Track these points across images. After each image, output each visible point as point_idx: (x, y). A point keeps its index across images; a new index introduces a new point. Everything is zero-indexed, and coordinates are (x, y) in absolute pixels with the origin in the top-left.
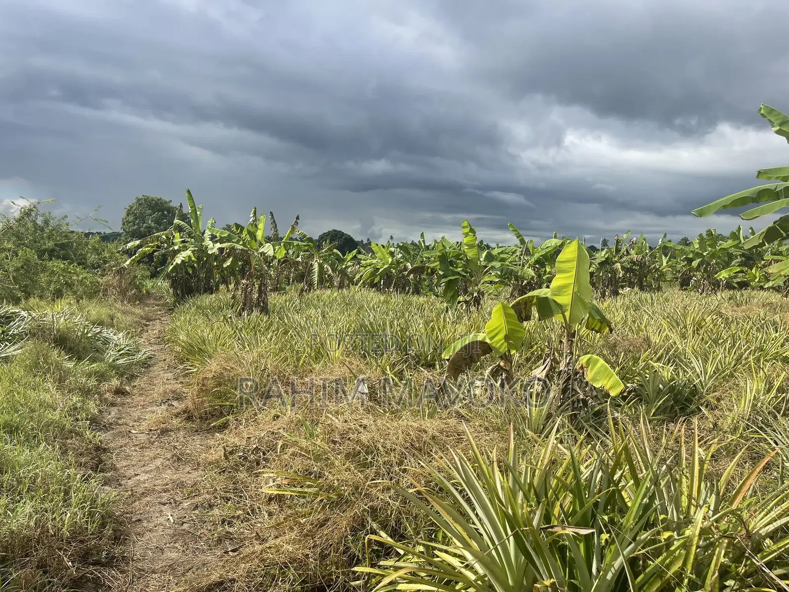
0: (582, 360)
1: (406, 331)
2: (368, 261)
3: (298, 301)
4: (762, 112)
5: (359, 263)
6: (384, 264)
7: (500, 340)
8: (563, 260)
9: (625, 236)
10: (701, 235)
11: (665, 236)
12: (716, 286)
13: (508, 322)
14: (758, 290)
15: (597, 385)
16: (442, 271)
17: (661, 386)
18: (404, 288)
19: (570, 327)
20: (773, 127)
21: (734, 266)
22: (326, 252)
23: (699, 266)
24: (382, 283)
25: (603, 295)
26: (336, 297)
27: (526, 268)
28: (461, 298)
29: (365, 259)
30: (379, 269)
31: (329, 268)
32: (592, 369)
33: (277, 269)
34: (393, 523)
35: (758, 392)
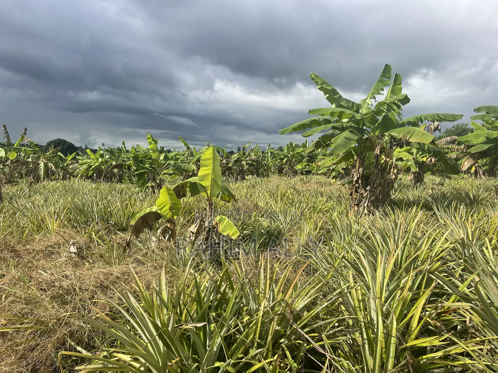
0: (217, 219)
1: (108, 208)
2: (85, 161)
3: (28, 190)
4: (312, 76)
5: (77, 162)
6: (95, 163)
7: (166, 211)
8: (205, 159)
9: (247, 145)
10: (287, 145)
11: (269, 145)
12: (295, 173)
13: (171, 199)
14: (315, 175)
15: (225, 234)
16: (135, 167)
17: (262, 231)
18: (111, 179)
19: (211, 200)
20: (318, 86)
21: (304, 162)
22: (50, 154)
23: (286, 162)
24: (95, 176)
25: (237, 179)
26: (59, 186)
27: (191, 164)
28: (149, 184)
29: (82, 159)
30: (92, 166)
31: (53, 166)
32: (222, 225)
33: (10, 167)
34: (86, 340)
35: (311, 230)
